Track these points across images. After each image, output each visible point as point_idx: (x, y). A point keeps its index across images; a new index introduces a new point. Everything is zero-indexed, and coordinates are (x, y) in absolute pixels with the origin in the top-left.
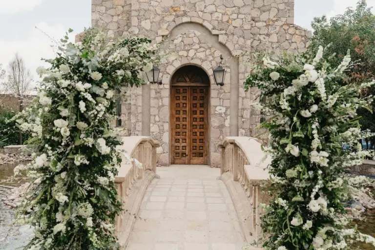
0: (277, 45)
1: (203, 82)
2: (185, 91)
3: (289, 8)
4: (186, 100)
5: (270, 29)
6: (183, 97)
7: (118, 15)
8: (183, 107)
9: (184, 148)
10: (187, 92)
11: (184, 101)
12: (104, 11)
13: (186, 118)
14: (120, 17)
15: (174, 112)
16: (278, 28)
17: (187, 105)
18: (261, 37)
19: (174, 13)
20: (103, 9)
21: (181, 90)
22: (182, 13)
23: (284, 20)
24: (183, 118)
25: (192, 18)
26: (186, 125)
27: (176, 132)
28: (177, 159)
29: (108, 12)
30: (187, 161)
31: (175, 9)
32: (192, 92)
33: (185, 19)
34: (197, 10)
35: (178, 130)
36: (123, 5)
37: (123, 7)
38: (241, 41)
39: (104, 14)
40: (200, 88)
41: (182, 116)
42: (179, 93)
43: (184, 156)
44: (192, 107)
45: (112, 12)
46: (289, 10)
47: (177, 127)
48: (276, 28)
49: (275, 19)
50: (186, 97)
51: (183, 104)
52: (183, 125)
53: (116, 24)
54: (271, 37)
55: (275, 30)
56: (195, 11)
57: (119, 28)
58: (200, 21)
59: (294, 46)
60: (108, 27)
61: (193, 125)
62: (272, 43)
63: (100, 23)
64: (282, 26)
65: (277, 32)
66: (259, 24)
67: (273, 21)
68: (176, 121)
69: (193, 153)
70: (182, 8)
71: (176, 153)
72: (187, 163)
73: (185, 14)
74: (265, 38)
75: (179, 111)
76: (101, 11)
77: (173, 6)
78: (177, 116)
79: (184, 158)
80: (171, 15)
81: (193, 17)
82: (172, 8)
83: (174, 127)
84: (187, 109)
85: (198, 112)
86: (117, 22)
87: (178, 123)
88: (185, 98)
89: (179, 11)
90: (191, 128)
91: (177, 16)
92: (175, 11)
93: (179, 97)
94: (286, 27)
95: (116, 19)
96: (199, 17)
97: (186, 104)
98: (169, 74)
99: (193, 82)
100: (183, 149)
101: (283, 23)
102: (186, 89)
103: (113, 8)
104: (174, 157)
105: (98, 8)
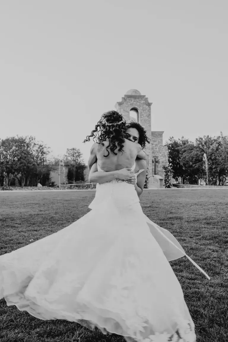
3: (161, 141)
18: (154, 149)
38: (149, 151)
55: (158, 147)
59: (163, 152)
64: (160, 146)
66: (153, 145)
67: (157, 145)
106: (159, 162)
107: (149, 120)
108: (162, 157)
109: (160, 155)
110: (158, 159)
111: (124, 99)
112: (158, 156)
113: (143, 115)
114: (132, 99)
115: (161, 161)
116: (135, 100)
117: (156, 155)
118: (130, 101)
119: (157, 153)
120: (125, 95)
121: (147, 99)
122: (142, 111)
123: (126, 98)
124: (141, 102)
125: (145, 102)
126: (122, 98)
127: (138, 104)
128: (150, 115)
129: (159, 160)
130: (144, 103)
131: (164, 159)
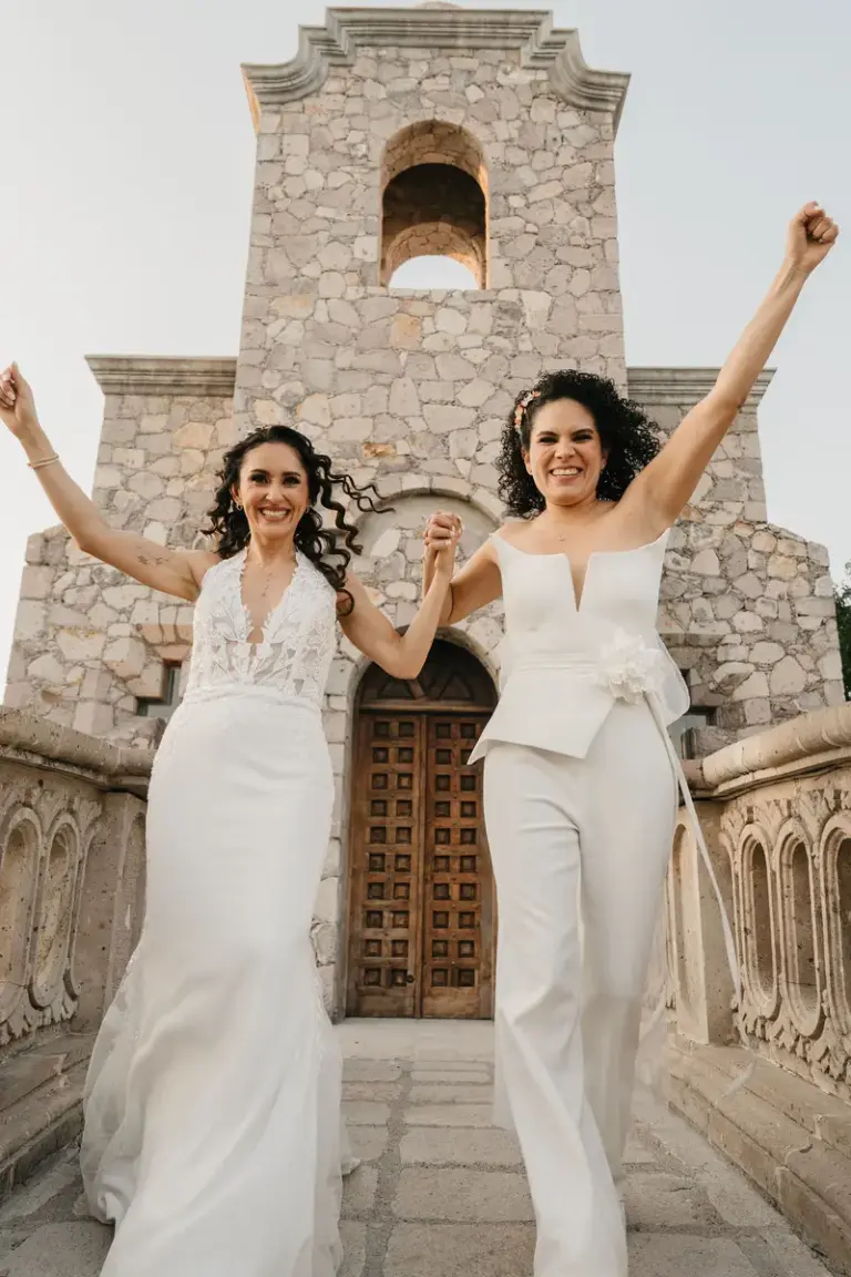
0: (721, 584)
1: (472, 699)
2: (407, 729)
3: (747, 475)
4: (411, 761)
5: (693, 534)
6: (401, 750)
7: (187, 477)
8: (400, 787)
9: (399, 948)
10: (416, 731)
11: (403, 768)
12: (139, 463)
13: (409, 829)
14: (191, 484)
15: (365, 807)
16: (718, 531)
17: (416, 780)
19: (375, 463)
20: (137, 457)
21: (394, 726)
22: (402, 461)
23: (736, 508)
24: (399, 829)
25: (436, 479)
26: (408, 857)
27: (370, 885)
28: (372, 994)
29: (154, 467)
30: (408, 1002)
31: (379, 450)
32: (432, 736)
33: (413, 482)
34: (453, 454)
35: (379, 877)
36: (206, 447)
37: (205, 452)
39: (137, 471)
40: (464, 720)
41: (393, 821)
42: (387, 737)
43: (400, 980)
44: (432, 788)
45: (166, 466)
46: (748, 480)
47: (376, 862)
48: (711, 532)
49: (706, 505)
50: (411, 750)
51: (401, 776)
52: (398, 856)
53: (178, 505)
54: (697, 558)
55: (710, 540)
56: (448, 459)
57: (185, 516)
58: (461, 488)
59: (775, 589)
60: (146, 513)
61: (437, 857)
62: (703, 577)
63: (122, 499)
64: (730, 527)
65: (717, 545)
67: (700, 511)
68: (372, 842)
69: (434, 971)
70: (403, 448)
71: (367, 971)
72: (409, 1011)
73: (411, 464)
74: (678, 563)
75: (385, 802)
76: (129, 464)
77: (371, 440)
78: (377, 820)
79: (396, 992)
80: (364, 466)
81: (439, 474)
82: (368, 445)
83: (364, 864)
84: (415, 795)
85: (455, 809)
86: (180, 498)
87: (377, 848)
88: (406, 754)
89: (394, 456)
90: (429, 868)
91: (386, 471)
92: (378, 455)
93: (386, 750)
94: (745, 532)
95: (176, 488)
96: (458, 475)
97: (410, 776)
98: (348, 659)
99: (438, 699)
100: (395, 954)
101: (734, 518)
102: (412, 724)
103: (170, 455)
104: (357, 985)
105: (121, 455)
106: (737, 706)
107: (600, 231)
108: (767, 652)
109: (748, 622)
110: (720, 674)
111: (322, 40)
112: (717, 643)
113: (525, 192)
114: (408, 53)
115: (753, 690)
116: (441, 64)
117: (694, 629)
118: (388, 72)
119: (700, 603)
120: (331, 10)
121: (560, 42)
122: (516, 156)
123: (344, 44)
124: (501, 79)
125: (542, 75)
126: (305, 29)
127: (473, 93)
128: (601, 187)
129: (734, 680)
130: (535, 84)
131: (791, 677)
